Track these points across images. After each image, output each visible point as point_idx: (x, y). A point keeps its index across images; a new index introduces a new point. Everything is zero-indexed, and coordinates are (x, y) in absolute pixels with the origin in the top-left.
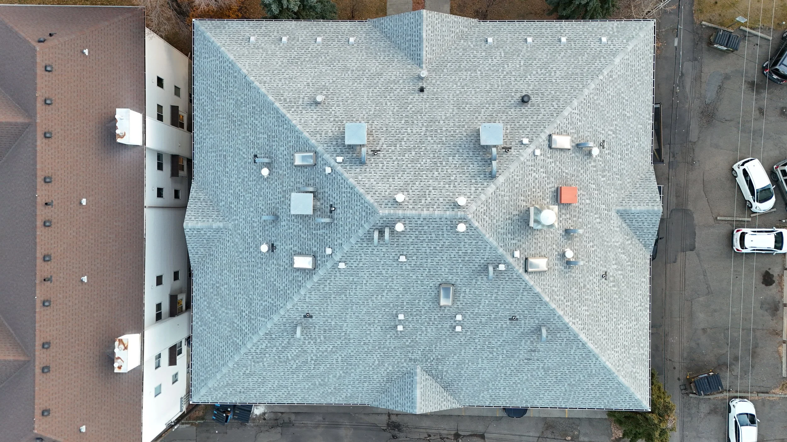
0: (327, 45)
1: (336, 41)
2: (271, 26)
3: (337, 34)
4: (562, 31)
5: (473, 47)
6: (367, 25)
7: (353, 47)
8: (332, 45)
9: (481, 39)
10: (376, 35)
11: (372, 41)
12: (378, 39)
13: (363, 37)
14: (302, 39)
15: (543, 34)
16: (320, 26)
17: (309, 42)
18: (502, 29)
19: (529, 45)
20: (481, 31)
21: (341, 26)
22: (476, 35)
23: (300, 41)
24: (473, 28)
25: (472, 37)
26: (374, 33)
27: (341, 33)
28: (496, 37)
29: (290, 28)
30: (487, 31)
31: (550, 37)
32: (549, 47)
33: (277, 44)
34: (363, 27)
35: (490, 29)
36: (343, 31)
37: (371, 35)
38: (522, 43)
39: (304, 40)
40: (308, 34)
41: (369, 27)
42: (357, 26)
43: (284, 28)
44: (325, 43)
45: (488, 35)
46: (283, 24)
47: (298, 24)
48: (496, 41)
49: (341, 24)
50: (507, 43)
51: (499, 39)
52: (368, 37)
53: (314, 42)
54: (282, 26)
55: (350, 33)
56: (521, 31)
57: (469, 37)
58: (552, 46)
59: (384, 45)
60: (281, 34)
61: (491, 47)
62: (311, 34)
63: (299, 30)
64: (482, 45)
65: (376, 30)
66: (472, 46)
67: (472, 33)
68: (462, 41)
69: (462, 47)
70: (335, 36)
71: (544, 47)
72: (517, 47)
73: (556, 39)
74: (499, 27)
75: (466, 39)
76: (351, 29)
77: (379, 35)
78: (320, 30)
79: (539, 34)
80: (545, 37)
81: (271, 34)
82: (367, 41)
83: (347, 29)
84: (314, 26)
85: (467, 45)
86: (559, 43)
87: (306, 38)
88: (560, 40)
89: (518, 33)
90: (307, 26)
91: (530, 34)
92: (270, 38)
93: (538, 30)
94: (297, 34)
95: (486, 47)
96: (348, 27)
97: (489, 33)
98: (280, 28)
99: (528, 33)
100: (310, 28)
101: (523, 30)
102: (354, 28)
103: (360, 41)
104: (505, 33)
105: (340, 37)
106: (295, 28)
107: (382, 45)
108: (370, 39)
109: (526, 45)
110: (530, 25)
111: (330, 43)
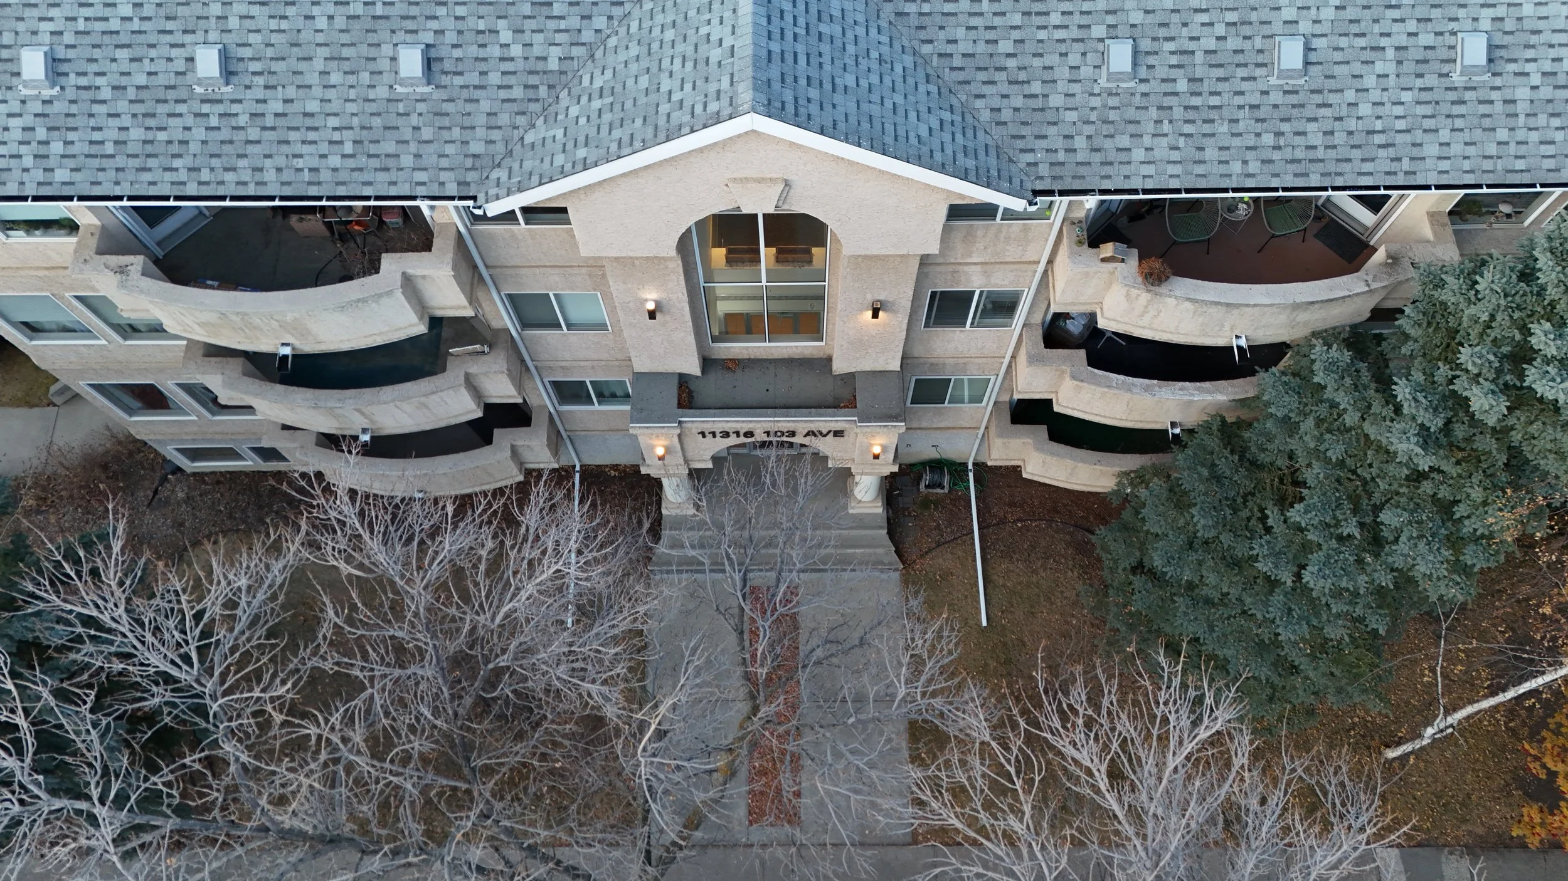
0: (1246, 30)
1: (1199, 57)
2: (1549, 150)
3: (1196, 101)
4: (41, 133)
5: (502, 24)
6: (1044, 170)
7: (1111, 19)
8: (1220, 29)
9: (458, 81)
10: (996, 102)
11: (1011, 63)
12: (982, 76)
13: (1061, 86)
14: (1379, 67)
15: (139, 109)
16: (1288, 154)
17: (1343, 42)
18: (348, 148)
19: (213, 36)
20: (456, 133)
21: (1175, 156)
22: (485, 106)
23: (1390, 53)
24: (500, 148)
25: (503, 94)
26: (1006, 115)
27: (1178, 113)
28: (382, 92)
29: (1445, 135)
30: (427, 133)
31: (106, 93)
32: (114, 24)
33: (1509, 25)
34: (1061, 156)
35: (413, 147)
36: (1166, 127)
37: (1019, 102)
38: (246, 52)
39: (1368, 55)
40: (1350, 95)
41: (1029, 158)
42: (1097, 158)
43: (1478, 134)
44: (1258, 43)
45: (421, 107)
46: (1488, 165)
47: (1406, 164)
48: (384, 64)
49: (1177, 169)
50: (324, 52)
51: (365, 77)
52: (1036, 88)
53: (1317, 43)
54: (1492, 149)
55: (1131, 114)
56: (254, 133)
57: (517, 93)
58: (99, 26)
59: (950, 33)
60: (1495, 95)
61: (410, 25)
62: (1332, 98)
63: (1401, 125)
64: (451, 37)
65: (997, 132)
66: (506, 36)
67: (504, 119)
68: (553, 65)
69: (552, 24)
70: (1205, 87)
71: (136, 25)
72: (274, 24)
73: (72, 79)
74: (362, 161)
75: (533, 80)
76: (1124, 141)
77: (980, 104)
78: (1285, 127)
79: (162, 109)
80: (131, 93)
81: (1546, 92)
82: (1037, 62)
83: (1147, 141)
84: (1320, 153)
85: (527, 37)
86: (61, 53)
87: (1357, 68)
88: (55, 67)
89: (270, 121)
90: (1356, 154)
91: (206, 108)
92: (1548, 66)
93: (162, 136)
94: (1406, 96)
95: (434, 25)
96: (1138, 154)
97: (414, 120)
98: (1502, 134)
99: (214, 121)
100: (1339, 138)
101: (240, 136)
102: (1108, 144)
103: (1074, 59)
104: (333, 122)
105: (1182, 86)
106: (1419, 136)
107: (961, 33)
108: (1022, 76)
109: (228, 39)
110: (205, 175)
111: (1232, 43)
